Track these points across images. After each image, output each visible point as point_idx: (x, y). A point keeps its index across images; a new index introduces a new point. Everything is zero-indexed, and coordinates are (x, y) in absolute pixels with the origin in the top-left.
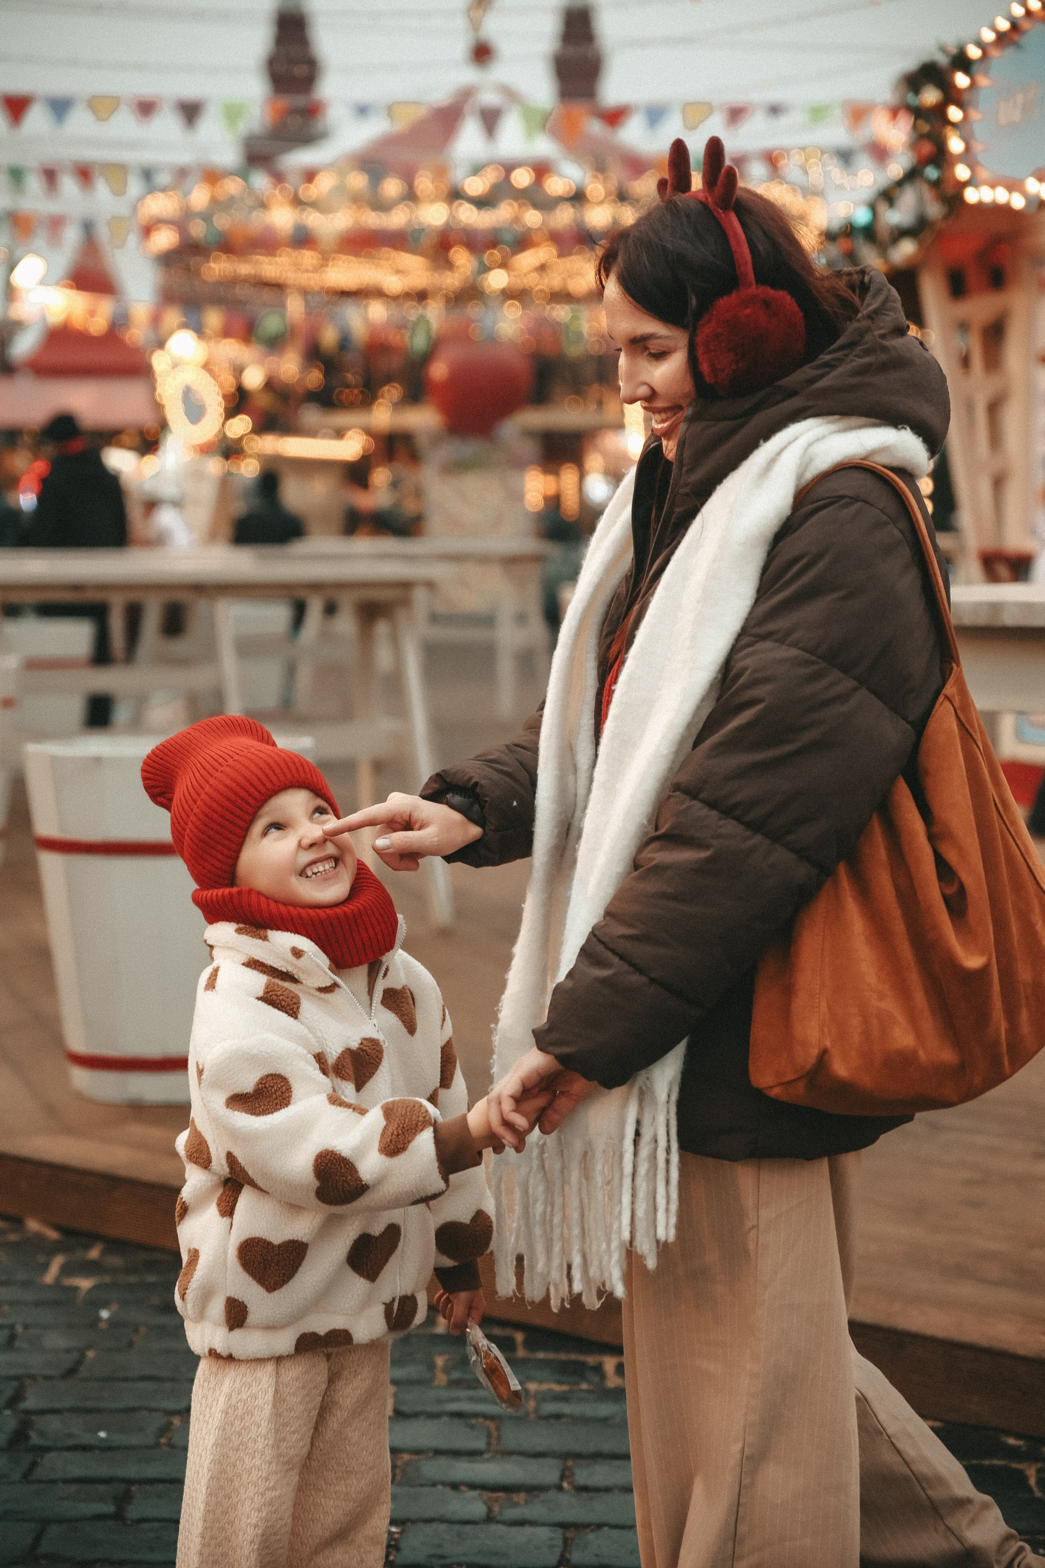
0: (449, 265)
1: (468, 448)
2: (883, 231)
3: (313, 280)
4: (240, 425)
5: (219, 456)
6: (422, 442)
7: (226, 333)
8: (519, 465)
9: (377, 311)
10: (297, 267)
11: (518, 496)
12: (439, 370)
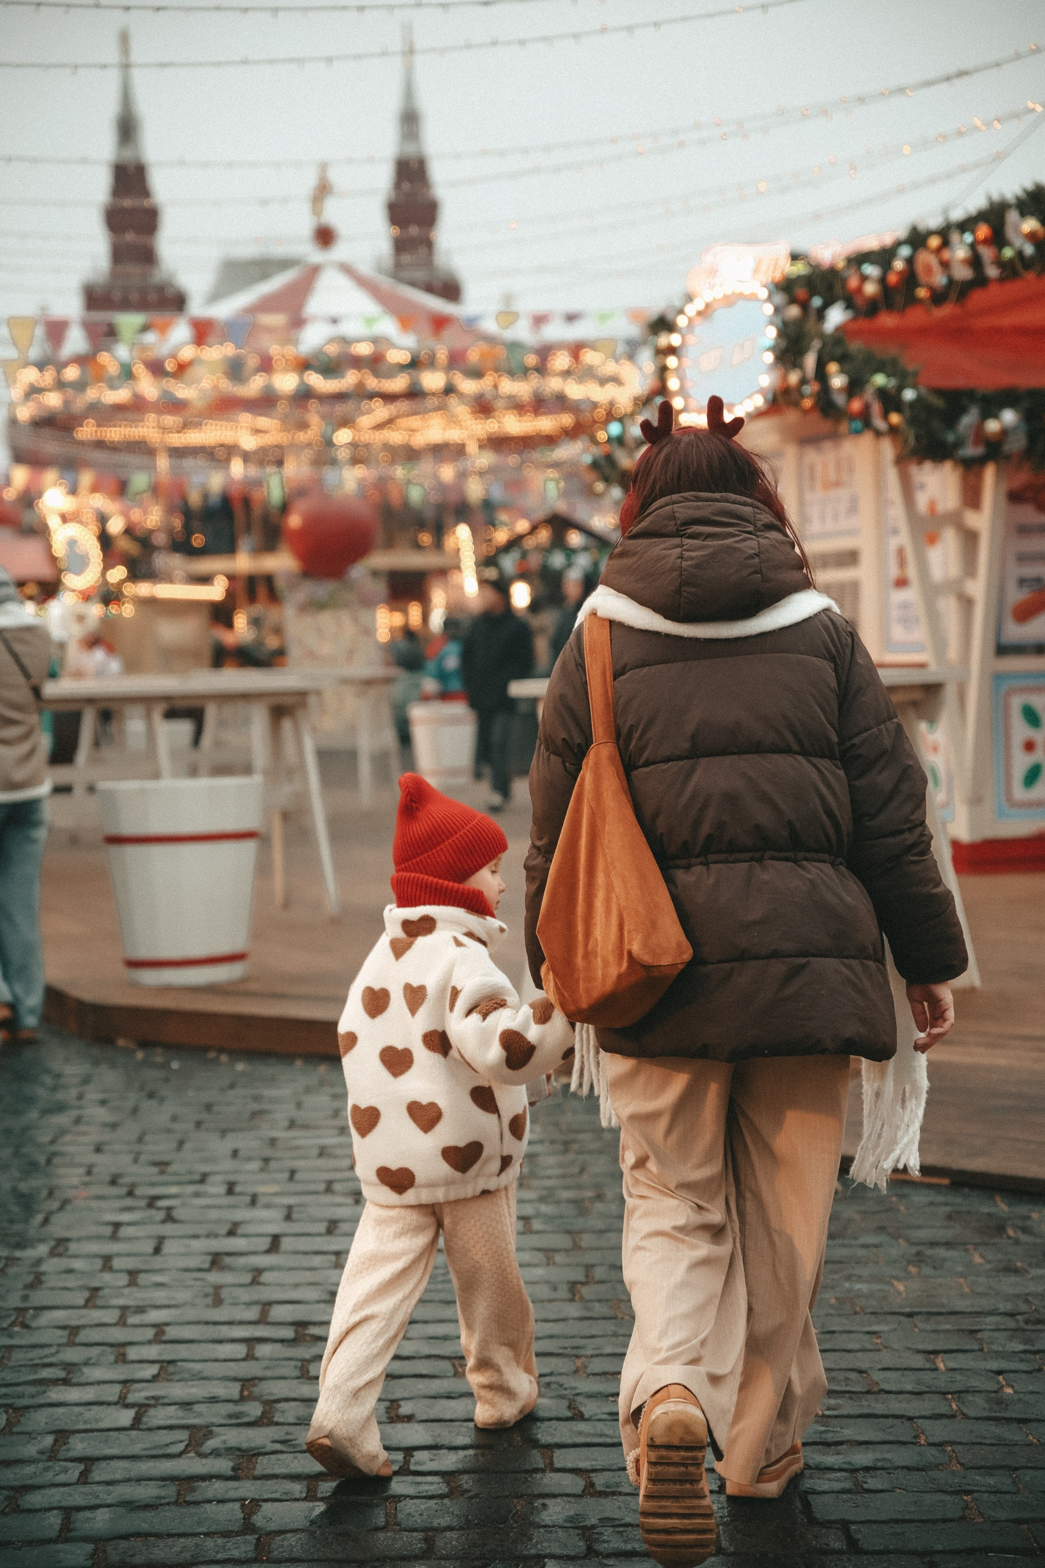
0: (303, 426)
1: (322, 589)
2: (630, 441)
3: (177, 440)
4: (118, 573)
5: (99, 602)
6: (280, 584)
7: (95, 488)
8: (369, 603)
9: (237, 469)
10: (165, 430)
11: (369, 631)
12: (294, 521)
